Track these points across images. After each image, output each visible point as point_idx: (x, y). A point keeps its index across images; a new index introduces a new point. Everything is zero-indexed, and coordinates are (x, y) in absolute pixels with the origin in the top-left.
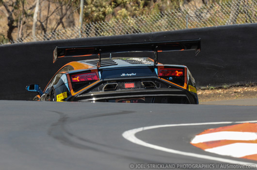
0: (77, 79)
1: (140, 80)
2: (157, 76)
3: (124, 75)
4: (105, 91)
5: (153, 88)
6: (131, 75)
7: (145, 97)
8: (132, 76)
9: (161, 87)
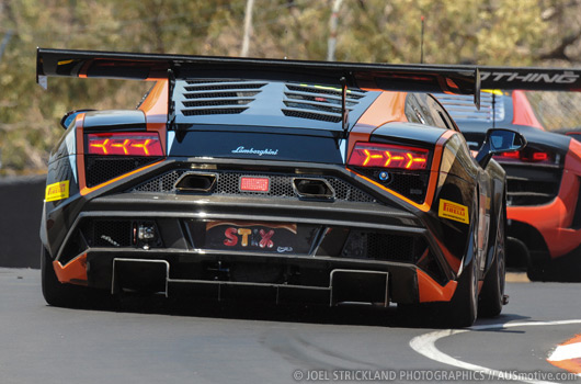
0: (102, 146)
1: (289, 171)
2: (341, 164)
3: (240, 150)
4: (178, 193)
5: (325, 200)
6: (261, 153)
7: (298, 224)
8: (265, 157)
9: (351, 199)
